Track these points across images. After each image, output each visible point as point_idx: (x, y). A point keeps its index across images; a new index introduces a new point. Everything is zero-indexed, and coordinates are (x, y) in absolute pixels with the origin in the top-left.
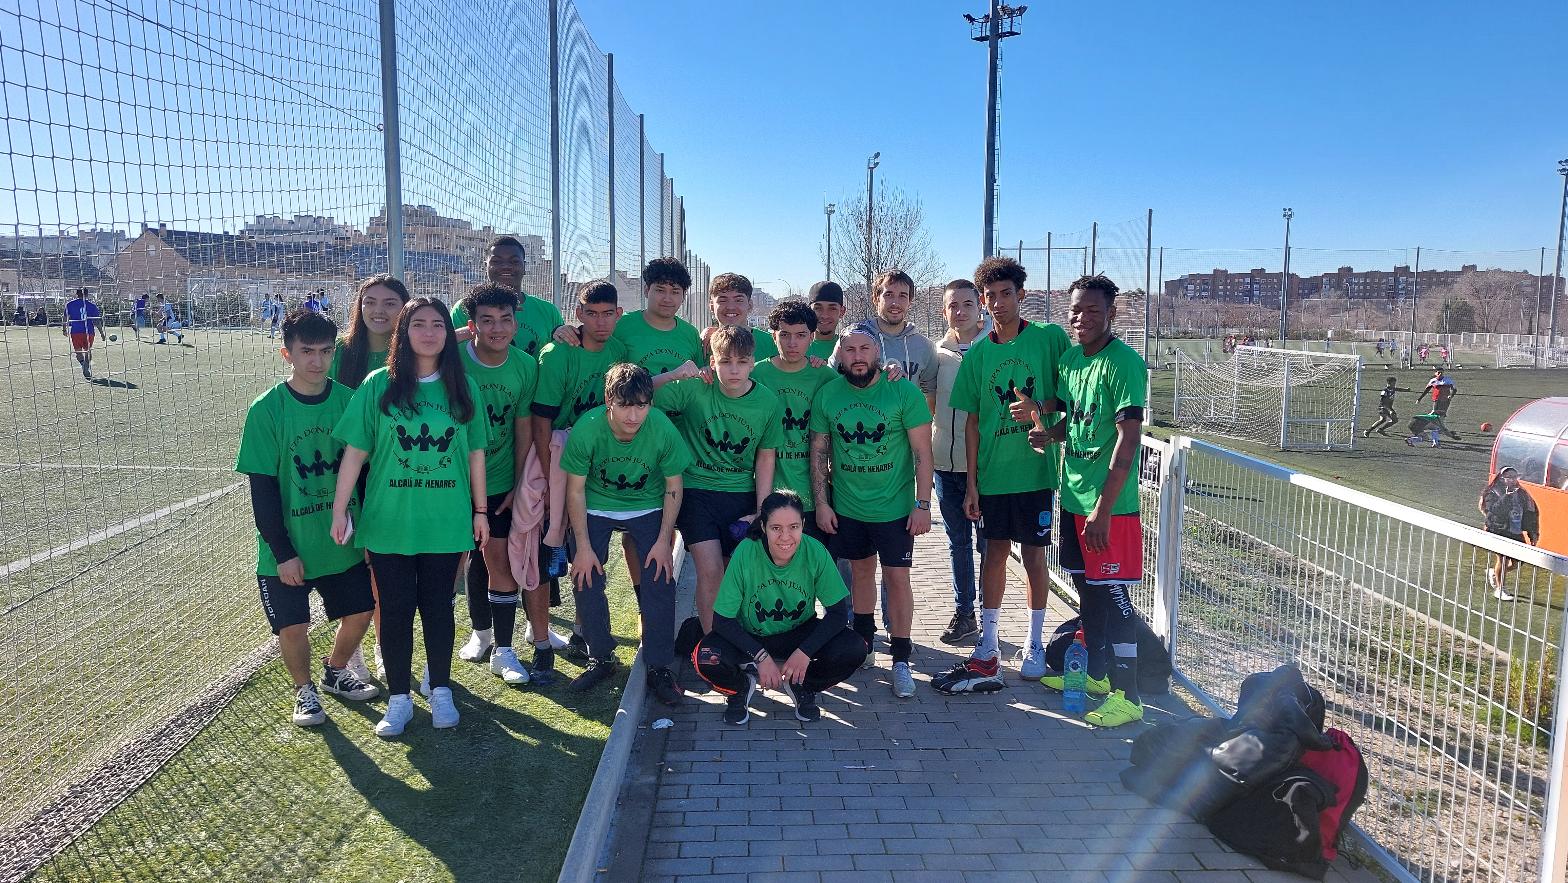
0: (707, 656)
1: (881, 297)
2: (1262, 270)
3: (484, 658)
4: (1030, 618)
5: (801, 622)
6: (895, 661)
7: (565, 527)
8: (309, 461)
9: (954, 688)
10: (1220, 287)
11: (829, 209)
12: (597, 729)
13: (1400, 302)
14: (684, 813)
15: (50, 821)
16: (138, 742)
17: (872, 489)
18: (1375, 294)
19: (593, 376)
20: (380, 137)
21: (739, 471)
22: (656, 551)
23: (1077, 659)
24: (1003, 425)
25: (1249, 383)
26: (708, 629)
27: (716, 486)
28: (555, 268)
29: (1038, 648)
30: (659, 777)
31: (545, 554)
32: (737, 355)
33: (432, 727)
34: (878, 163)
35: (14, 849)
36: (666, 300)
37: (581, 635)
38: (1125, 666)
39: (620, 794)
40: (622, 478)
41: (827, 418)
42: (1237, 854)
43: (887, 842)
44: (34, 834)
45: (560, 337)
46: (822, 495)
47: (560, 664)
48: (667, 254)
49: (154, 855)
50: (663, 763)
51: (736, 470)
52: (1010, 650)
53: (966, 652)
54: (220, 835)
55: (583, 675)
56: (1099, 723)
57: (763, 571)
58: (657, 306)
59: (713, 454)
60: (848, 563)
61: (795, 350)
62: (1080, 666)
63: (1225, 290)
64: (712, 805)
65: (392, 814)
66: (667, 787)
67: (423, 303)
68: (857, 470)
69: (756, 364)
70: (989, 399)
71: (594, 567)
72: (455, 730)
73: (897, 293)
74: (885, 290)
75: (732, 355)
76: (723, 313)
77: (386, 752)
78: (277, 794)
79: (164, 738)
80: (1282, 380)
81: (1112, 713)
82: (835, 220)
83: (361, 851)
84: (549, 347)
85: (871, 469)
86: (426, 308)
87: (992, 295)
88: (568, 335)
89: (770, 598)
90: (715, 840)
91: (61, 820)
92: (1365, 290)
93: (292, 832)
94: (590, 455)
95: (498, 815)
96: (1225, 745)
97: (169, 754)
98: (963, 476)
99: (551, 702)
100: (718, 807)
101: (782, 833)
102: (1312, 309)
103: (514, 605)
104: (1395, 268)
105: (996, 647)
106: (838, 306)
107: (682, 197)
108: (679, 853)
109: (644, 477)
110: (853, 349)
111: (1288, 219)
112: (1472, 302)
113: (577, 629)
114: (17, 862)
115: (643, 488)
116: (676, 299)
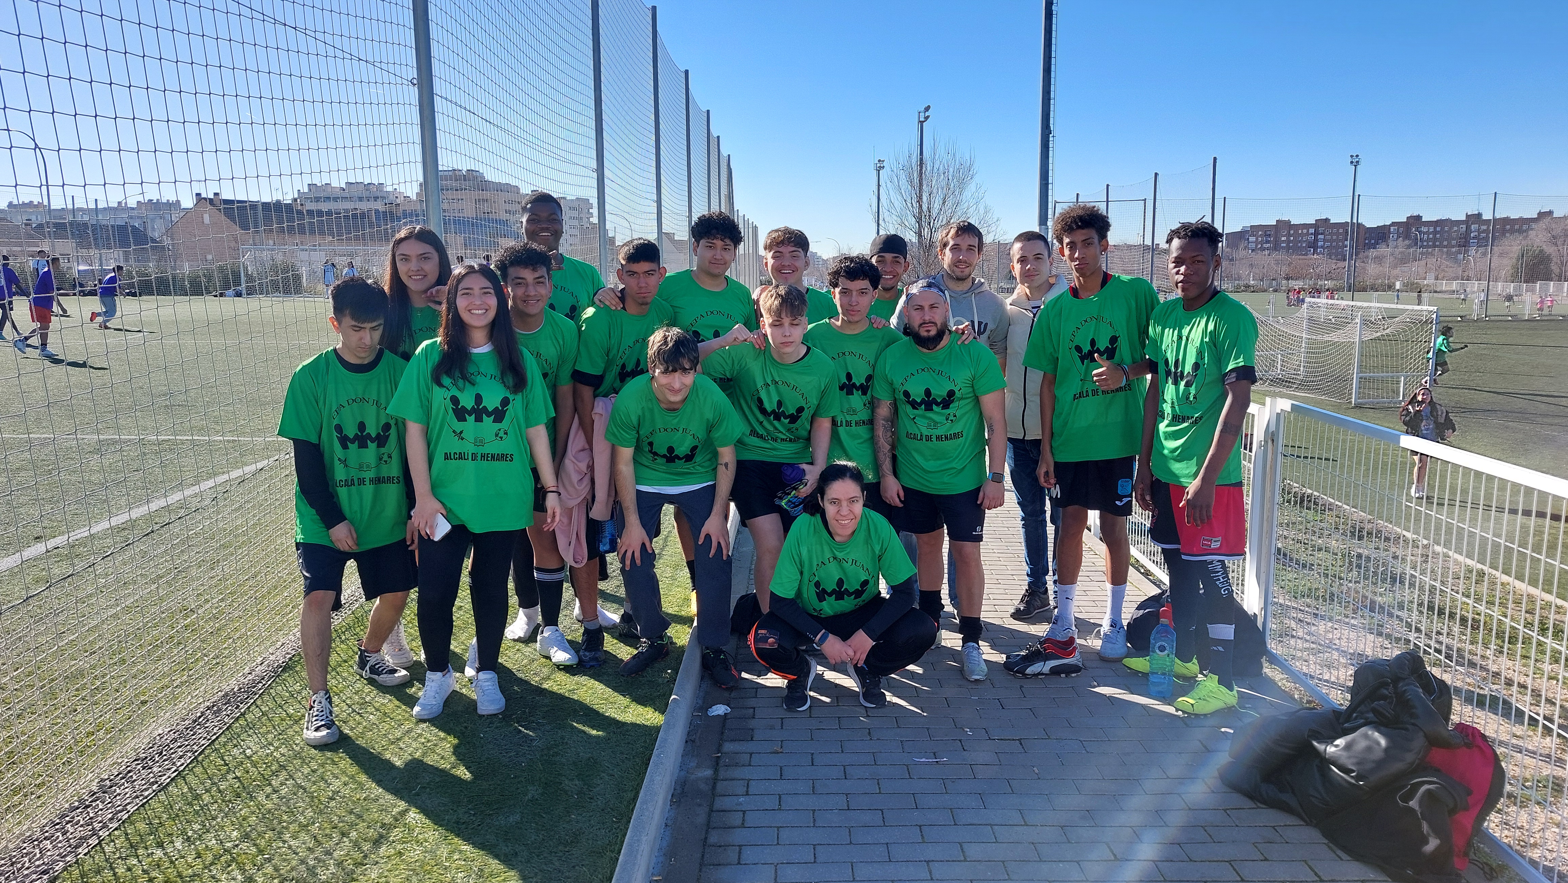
0: (765, 639)
1: (947, 251)
2: (1327, 220)
3: (530, 638)
4: (1109, 593)
5: (864, 601)
6: (965, 640)
7: (612, 499)
8: (351, 431)
9: (1029, 671)
10: (1283, 239)
11: (878, 165)
12: (649, 716)
13: (1472, 251)
14: (744, 812)
15: (77, 819)
16: (172, 730)
17: (939, 459)
18: (1445, 243)
19: (638, 341)
20: (413, 93)
21: (795, 441)
22: (711, 526)
23: (1163, 641)
24: (1082, 387)
25: (1319, 337)
26: (765, 609)
27: (770, 456)
28: (601, 229)
29: (1118, 627)
30: (716, 771)
31: (594, 529)
32: (789, 315)
33: (477, 713)
34: (928, 117)
35: (37, 851)
36: (717, 257)
37: (631, 612)
38: (1221, 649)
39: (675, 789)
40: (671, 449)
41: (891, 384)
42: (1356, 863)
43: (965, 846)
44: (59, 834)
45: (600, 301)
46: (887, 466)
47: (611, 645)
48: (715, 209)
49: (183, 857)
50: (719, 755)
51: (791, 440)
52: (1087, 627)
53: (1040, 630)
54: (254, 835)
55: (634, 657)
56: (1190, 710)
57: (822, 549)
58: (707, 264)
59: (765, 423)
60: (912, 536)
61: (856, 308)
62: (1168, 648)
63: (1288, 241)
64: (772, 803)
65: (432, 811)
66: (725, 782)
67: (471, 270)
68: (924, 439)
69: (810, 327)
70: (1068, 359)
71: (643, 545)
72: (501, 716)
73: (964, 246)
74: (951, 243)
75: (783, 315)
76: (778, 270)
77: (429, 741)
78: (314, 788)
79: (198, 727)
80: (1354, 334)
81: (1204, 700)
82: (886, 177)
83: (400, 854)
84: (590, 311)
85: (939, 438)
86: (473, 275)
87: (1072, 246)
88: (608, 298)
89: (830, 577)
90: (778, 844)
91: (88, 818)
92: (1435, 239)
93: (328, 831)
94: (636, 426)
95: (546, 813)
96: (1340, 742)
97: (203, 745)
98: (1037, 443)
99: (602, 686)
100: (780, 805)
101: (850, 836)
102: (1379, 260)
103: (559, 584)
104: (1467, 216)
105: (1071, 625)
106: (902, 260)
107: (729, 155)
108: (739, 858)
109: (694, 448)
110: (921, 308)
111: (1355, 166)
112: (1549, 250)
113: (628, 606)
114: (39, 866)
115: (693, 461)
116: (727, 256)
